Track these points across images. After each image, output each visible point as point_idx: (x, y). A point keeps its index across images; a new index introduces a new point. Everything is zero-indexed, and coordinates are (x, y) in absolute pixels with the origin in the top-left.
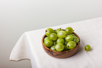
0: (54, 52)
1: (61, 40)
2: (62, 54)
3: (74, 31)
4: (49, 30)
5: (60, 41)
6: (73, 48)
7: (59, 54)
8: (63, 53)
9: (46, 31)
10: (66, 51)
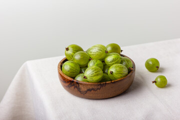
0: (81, 84)
1: (96, 61)
2: (99, 87)
3: (122, 51)
4: (73, 47)
5: (94, 64)
6: (121, 77)
7: (93, 87)
8: (101, 85)
9: (67, 49)
10: (107, 82)
